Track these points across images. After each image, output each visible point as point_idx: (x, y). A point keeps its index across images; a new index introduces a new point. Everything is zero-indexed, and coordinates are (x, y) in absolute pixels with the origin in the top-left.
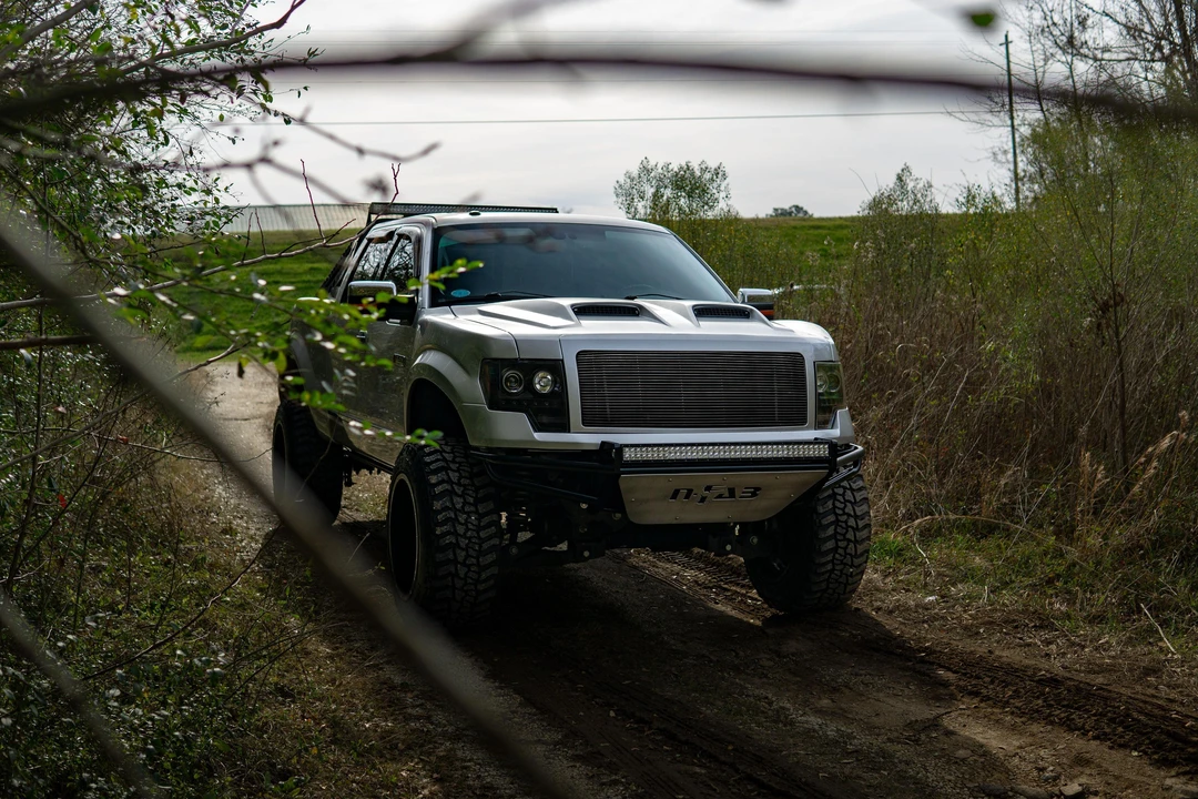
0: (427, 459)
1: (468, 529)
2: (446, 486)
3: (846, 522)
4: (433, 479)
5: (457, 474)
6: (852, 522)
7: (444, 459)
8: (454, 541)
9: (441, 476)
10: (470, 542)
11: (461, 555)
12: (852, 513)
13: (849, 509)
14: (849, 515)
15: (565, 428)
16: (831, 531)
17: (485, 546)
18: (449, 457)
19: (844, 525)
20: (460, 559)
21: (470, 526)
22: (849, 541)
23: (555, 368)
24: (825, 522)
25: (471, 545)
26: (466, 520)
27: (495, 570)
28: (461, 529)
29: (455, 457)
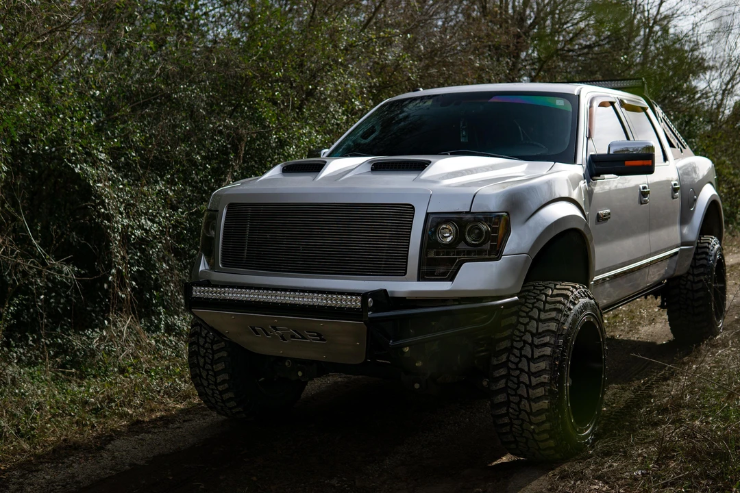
3: (518, 377)
6: (525, 378)
8: (197, 350)
11: (202, 361)
13: (524, 365)
14: (522, 371)
16: (502, 384)
17: (216, 356)
20: (201, 364)
25: (207, 354)
27: (225, 376)
28: (202, 341)
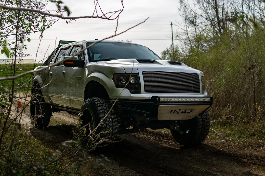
0: (96, 103)
1: (109, 123)
2: (103, 110)
4: (99, 108)
5: (105, 107)
7: (101, 103)
9: (101, 108)
10: (110, 126)
12: (206, 118)
15: (140, 93)
16: (201, 123)
18: (102, 102)
19: (204, 121)
21: (110, 122)
22: (205, 125)
23: (136, 76)
24: (200, 120)
26: (109, 120)
29: (104, 102)
